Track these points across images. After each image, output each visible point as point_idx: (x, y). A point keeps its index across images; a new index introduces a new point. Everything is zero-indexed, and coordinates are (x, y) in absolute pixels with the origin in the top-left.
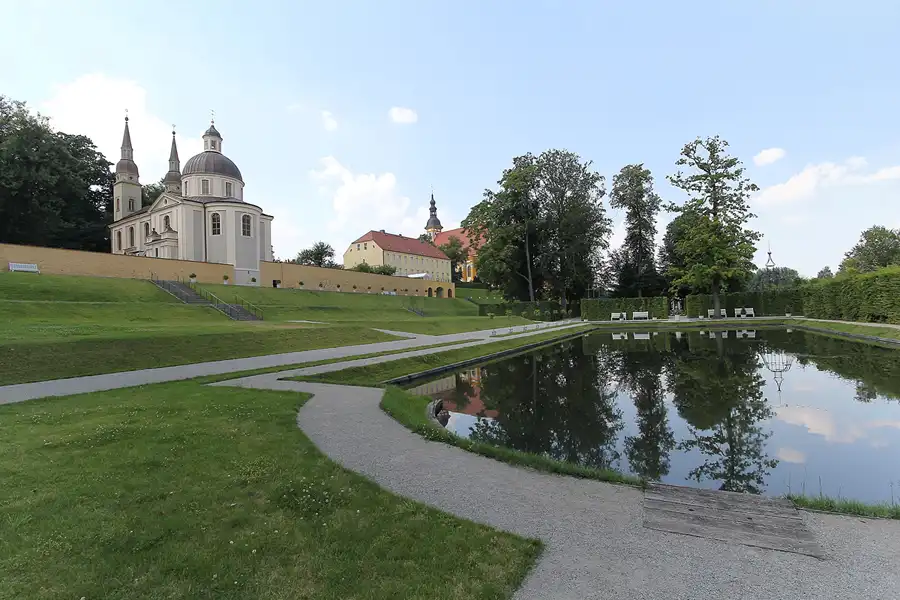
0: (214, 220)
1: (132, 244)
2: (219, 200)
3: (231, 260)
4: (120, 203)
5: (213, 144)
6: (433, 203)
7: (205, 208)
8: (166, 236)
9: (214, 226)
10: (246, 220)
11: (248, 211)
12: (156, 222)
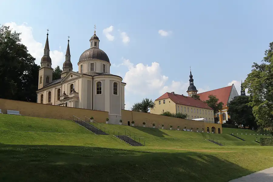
0: (98, 86)
1: (49, 100)
2: (99, 74)
3: (107, 109)
4: (43, 79)
5: (96, 44)
6: (191, 77)
7: (93, 79)
8: (73, 95)
9: (98, 89)
10: (115, 85)
11: (116, 80)
12: (65, 88)
